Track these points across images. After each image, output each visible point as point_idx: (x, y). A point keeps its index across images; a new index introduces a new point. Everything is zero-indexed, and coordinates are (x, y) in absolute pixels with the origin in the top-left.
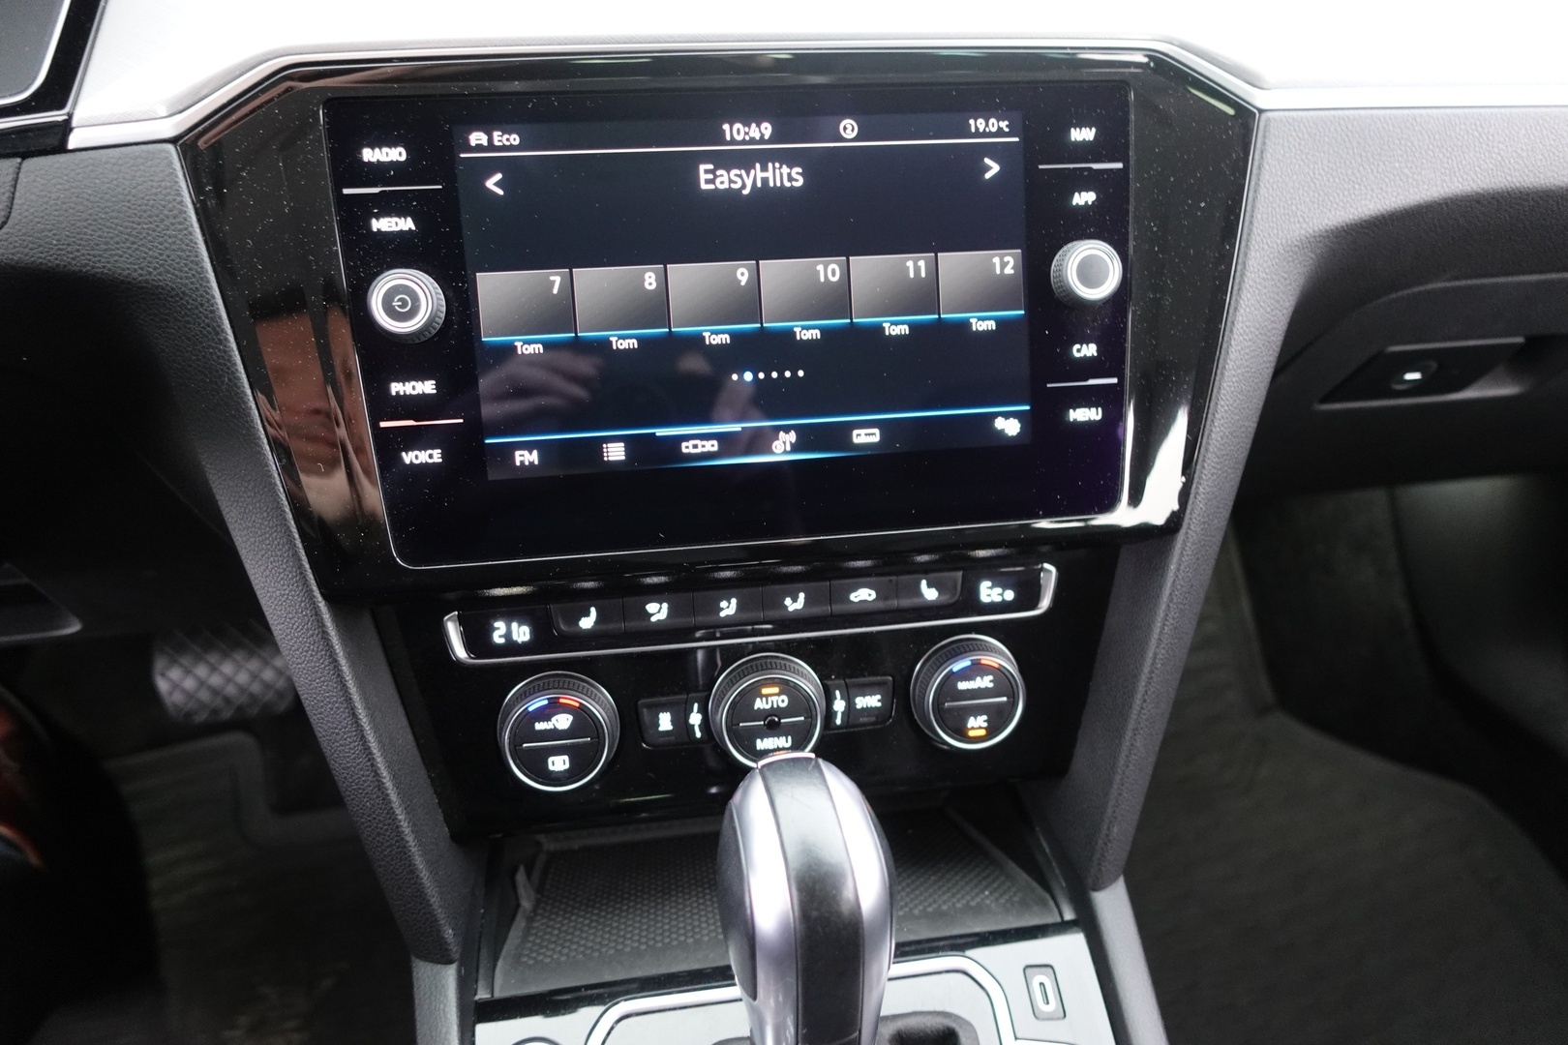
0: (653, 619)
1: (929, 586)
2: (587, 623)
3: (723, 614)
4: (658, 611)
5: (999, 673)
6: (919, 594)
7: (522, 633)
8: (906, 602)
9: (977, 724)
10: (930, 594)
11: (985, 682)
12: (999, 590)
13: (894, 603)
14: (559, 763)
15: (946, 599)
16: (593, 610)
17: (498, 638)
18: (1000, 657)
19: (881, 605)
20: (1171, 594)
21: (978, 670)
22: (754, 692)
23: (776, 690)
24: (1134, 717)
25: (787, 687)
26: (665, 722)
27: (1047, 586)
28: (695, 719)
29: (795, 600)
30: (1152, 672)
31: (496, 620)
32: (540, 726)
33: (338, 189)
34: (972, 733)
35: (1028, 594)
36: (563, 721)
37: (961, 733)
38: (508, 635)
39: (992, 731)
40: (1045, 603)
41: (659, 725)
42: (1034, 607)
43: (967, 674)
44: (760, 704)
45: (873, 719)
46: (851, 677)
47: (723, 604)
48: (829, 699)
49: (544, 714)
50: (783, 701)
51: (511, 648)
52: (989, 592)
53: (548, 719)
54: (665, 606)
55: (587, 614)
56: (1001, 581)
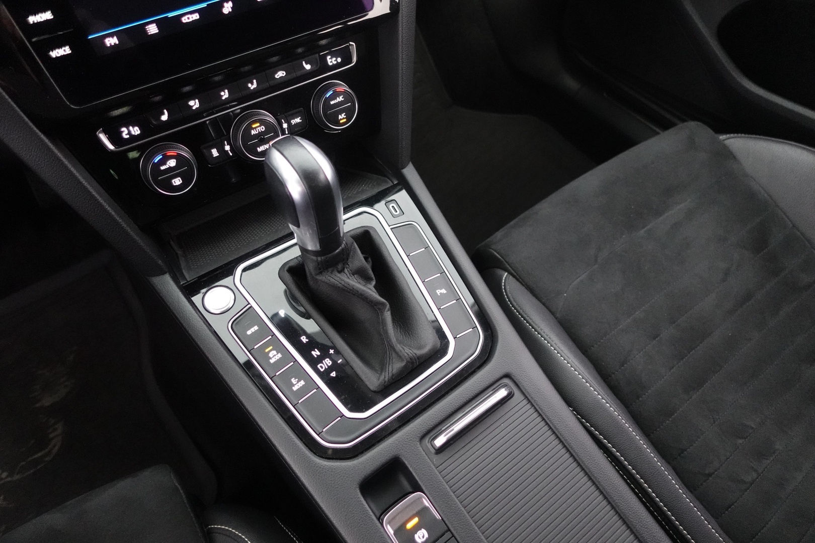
0: (194, 108)
1: (306, 64)
2: (165, 118)
3: (223, 98)
4: (194, 104)
5: (344, 93)
6: (304, 68)
7: (136, 131)
8: (299, 73)
9: (342, 117)
10: (308, 67)
11: (340, 99)
12: (334, 59)
13: (294, 75)
14: (177, 182)
15: (315, 68)
16: (165, 111)
17: (125, 135)
18: (343, 87)
19: (290, 77)
20: (402, 41)
21: (335, 95)
22: (249, 128)
23: (258, 124)
24: (400, 96)
25: (263, 123)
26: (215, 153)
27: (353, 52)
28: (227, 148)
29: (252, 84)
30: (402, 76)
31: (122, 127)
32: (163, 168)
34: (341, 122)
35: (347, 59)
36: (172, 163)
37: (337, 123)
38: (129, 133)
39: (349, 118)
40: (355, 59)
41: (213, 155)
42: (351, 63)
43: (333, 97)
44: (253, 132)
45: (301, 128)
46: (286, 113)
47: (222, 93)
48: (281, 125)
49: (163, 162)
50: (262, 129)
51: (133, 138)
52: (331, 61)
53: (165, 164)
54: (197, 101)
55: (163, 114)
56: (334, 55)
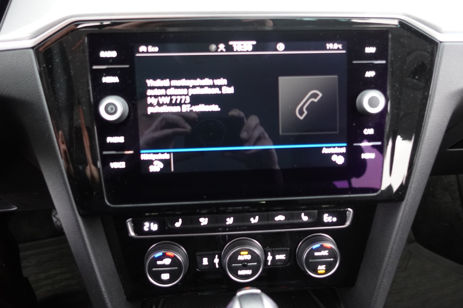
0: (202, 224)
1: (305, 215)
2: (178, 224)
3: (227, 223)
4: (204, 221)
5: (330, 250)
6: (301, 219)
7: (155, 227)
8: (296, 221)
9: (322, 268)
10: (305, 218)
11: (325, 253)
12: (331, 217)
13: (292, 221)
14: (165, 276)
15: (311, 220)
16: (180, 220)
17: (146, 229)
18: (330, 244)
19: (287, 222)
20: (399, 225)
21: (322, 248)
22: (238, 253)
23: (247, 253)
24: (383, 270)
25: (251, 252)
26: (205, 261)
27: (349, 217)
28: (216, 261)
29: (254, 219)
30: (391, 254)
31: (145, 222)
32: (159, 263)
33: (91, 66)
34: (319, 272)
35: (342, 220)
36: (167, 261)
37: (315, 271)
38: (149, 227)
39: (327, 271)
40: (348, 224)
41: (203, 263)
42: (344, 224)
43: (318, 250)
44: (240, 258)
45: (282, 263)
46: (274, 247)
47: (228, 219)
48: (266, 256)
49: (161, 258)
50: (249, 257)
51: (150, 232)
52: (327, 218)
53: (162, 260)
54: (207, 219)
55: (178, 221)
56: (331, 214)
